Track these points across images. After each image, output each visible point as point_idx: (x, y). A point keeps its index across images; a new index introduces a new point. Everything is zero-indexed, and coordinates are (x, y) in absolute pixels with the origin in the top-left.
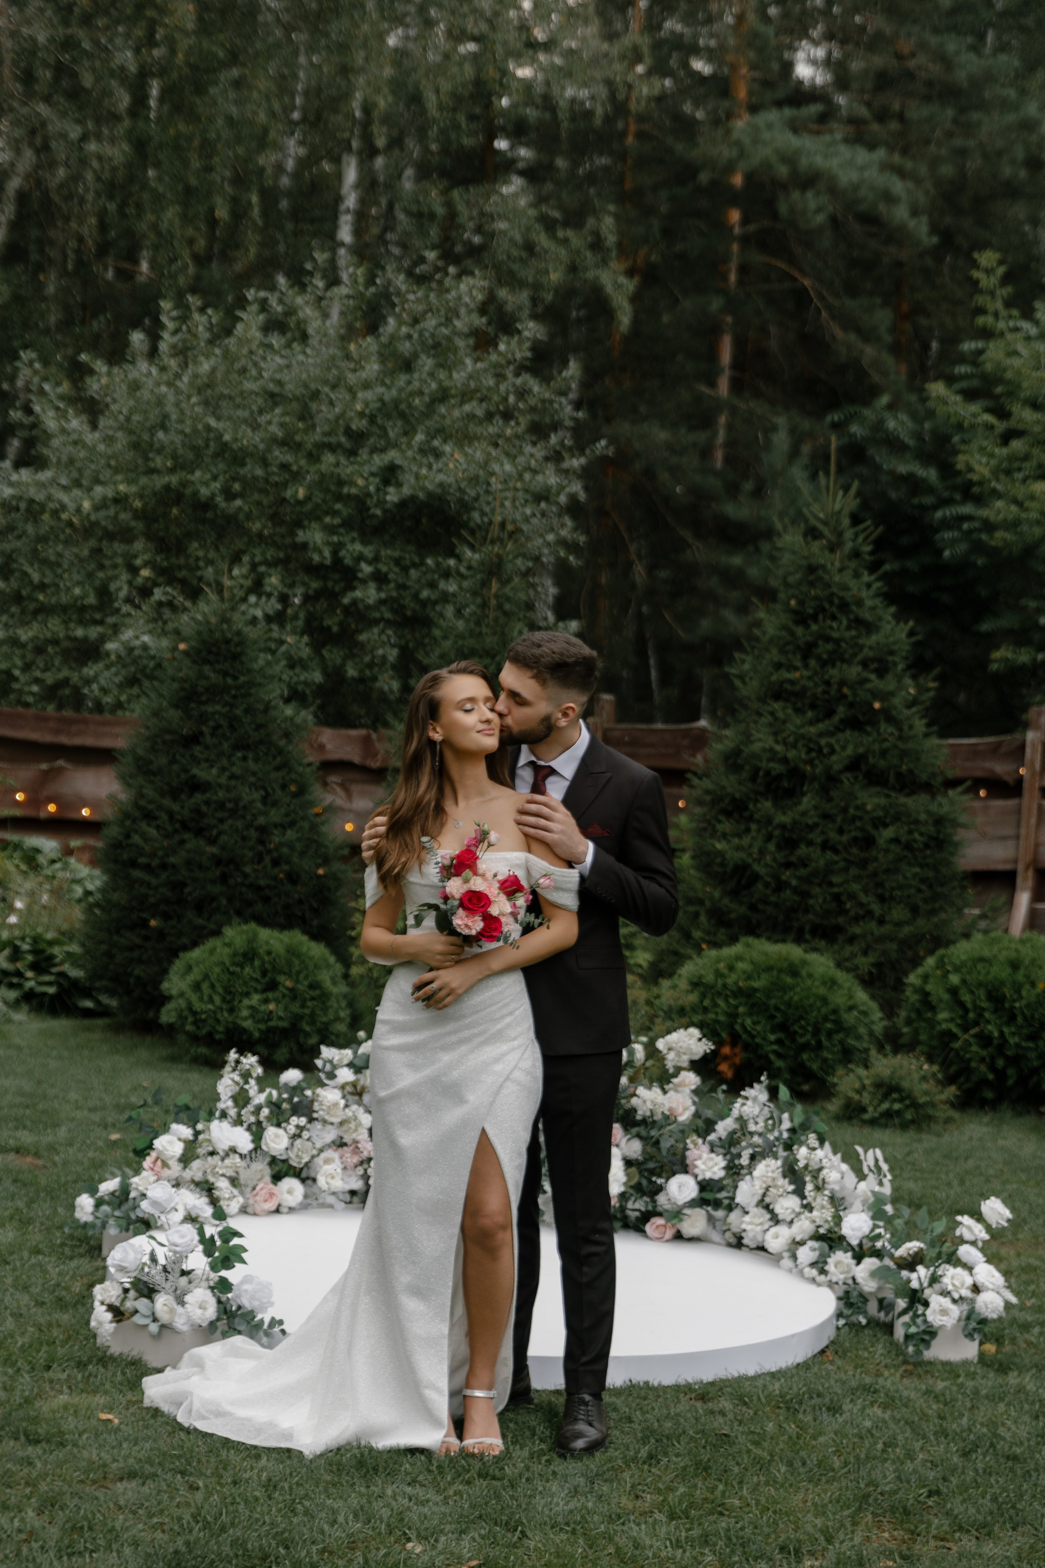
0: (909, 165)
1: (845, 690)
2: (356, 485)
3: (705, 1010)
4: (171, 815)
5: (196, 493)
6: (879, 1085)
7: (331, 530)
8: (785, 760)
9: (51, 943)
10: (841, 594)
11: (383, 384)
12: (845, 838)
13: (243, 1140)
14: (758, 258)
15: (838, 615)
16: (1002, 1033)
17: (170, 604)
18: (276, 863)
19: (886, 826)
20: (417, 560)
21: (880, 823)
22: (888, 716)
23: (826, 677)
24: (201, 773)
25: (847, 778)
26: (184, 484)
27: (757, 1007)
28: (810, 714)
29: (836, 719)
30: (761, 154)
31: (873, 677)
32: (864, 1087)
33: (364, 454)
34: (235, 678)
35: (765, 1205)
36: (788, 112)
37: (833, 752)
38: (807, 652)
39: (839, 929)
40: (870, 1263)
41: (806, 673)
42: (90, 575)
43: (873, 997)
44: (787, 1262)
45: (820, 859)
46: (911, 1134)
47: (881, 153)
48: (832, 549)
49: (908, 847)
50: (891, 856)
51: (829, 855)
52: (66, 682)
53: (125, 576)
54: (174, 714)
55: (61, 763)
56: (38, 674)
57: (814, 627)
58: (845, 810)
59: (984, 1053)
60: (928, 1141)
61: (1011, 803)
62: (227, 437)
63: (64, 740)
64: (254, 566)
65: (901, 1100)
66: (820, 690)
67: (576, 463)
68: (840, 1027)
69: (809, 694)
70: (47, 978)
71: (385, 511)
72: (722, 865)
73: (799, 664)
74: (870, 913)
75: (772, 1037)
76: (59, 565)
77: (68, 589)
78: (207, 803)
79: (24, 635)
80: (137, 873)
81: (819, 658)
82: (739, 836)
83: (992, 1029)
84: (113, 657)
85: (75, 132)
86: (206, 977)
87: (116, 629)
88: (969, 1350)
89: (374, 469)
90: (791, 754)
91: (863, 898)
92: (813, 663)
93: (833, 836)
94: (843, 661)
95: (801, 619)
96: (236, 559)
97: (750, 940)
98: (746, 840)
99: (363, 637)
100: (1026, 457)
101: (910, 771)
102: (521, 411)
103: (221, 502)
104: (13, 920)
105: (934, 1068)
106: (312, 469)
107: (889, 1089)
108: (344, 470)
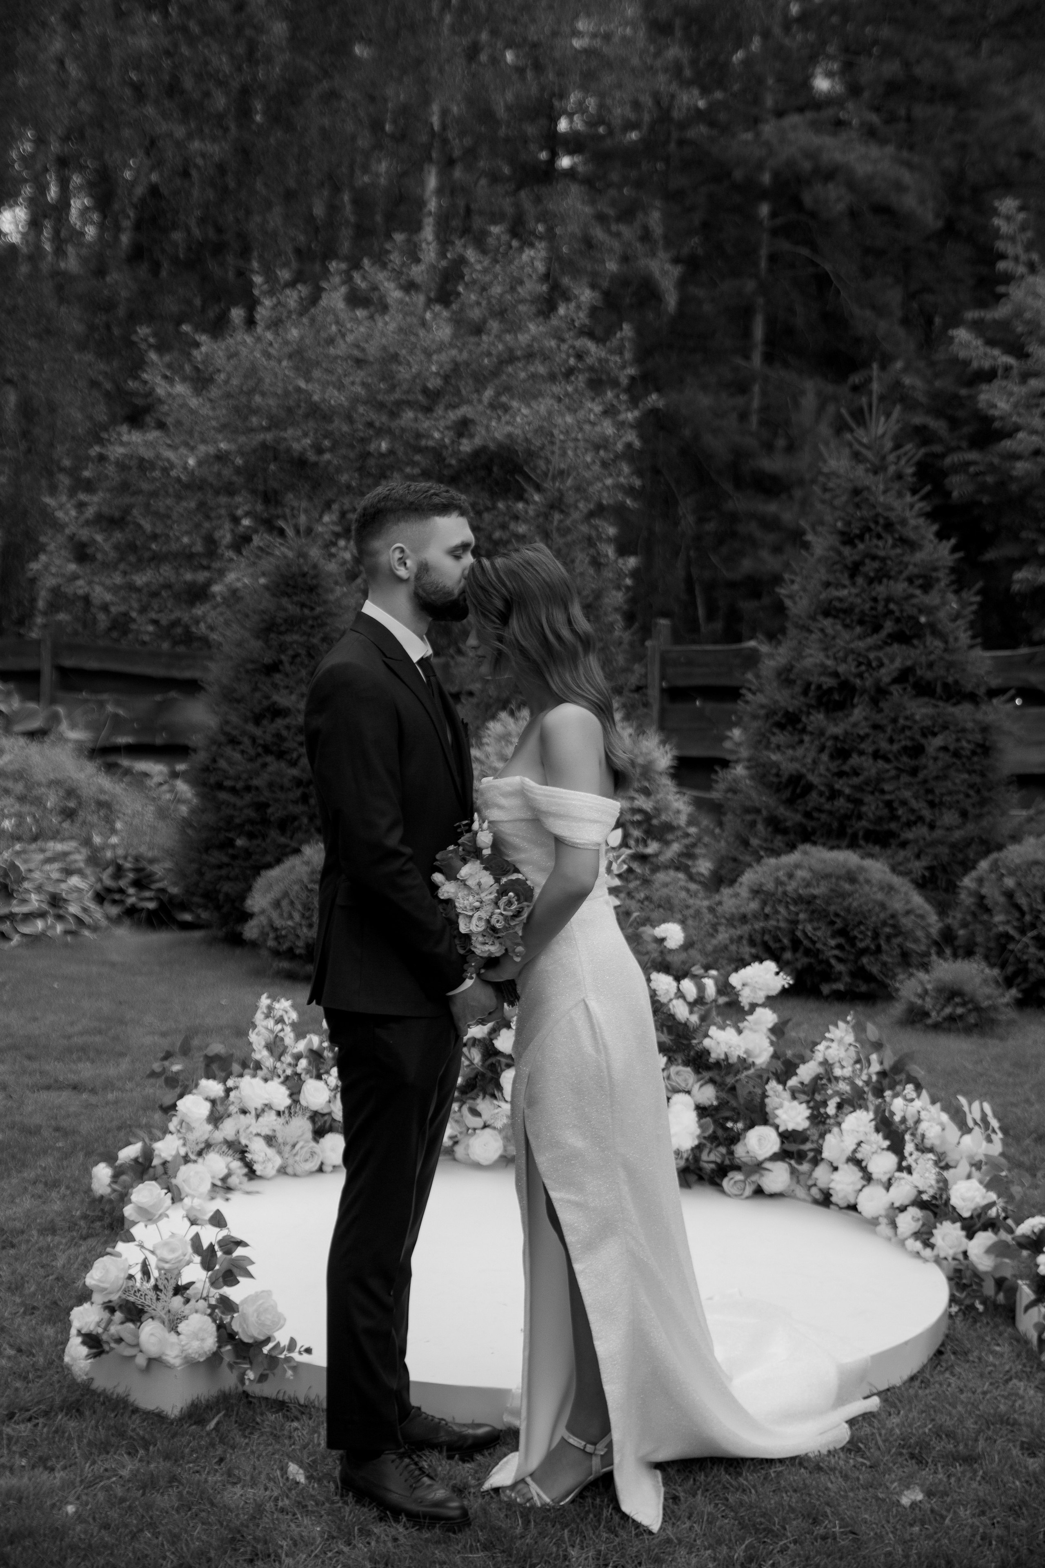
0: (916, 159)
1: (892, 606)
2: (433, 438)
3: (767, 917)
4: (254, 740)
5: (289, 450)
6: (941, 989)
8: (836, 674)
9: (152, 861)
10: (886, 514)
11: (456, 347)
12: (895, 747)
13: (279, 1095)
14: (785, 245)
15: (884, 535)
17: (265, 548)
19: (935, 734)
20: (489, 504)
21: (928, 732)
22: (934, 629)
23: (874, 594)
24: (281, 699)
25: (895, 689)
26: (278, 441)
27: (818, 914)
28: (858, 630)
29: (883, 634)
30: (787, 152)
31: (918, 592)
32: (926, 992)
33: (439, 411)
34: (312, 609)
35: (856, 1161)
37: (881, 665)
38: (854, 570)
39: (892, 834)
40: (985, 1238)
41: (854, 591)
42: (198, 526)
43: (928, 899)
44: (884, 1228)
45: (871, 768)
46: (975, 1038)
47: (890, 149)
48: (876, 472)
49: (956, 754)
50: (940, 764)
51: (881, 764)
52: (178, 622)
53: (228, 526)
54: (256, 645)
55: (173, 694)
56: (153, 615)
57: (861, 546)
58: (894, 721)
62: (316, 398)
63: (176, 674)
64: (343, 513)
65: (964, 1004)
66: (867, 606)
67: (630, 416)
68: (898, 930)
69: (857, 610)
70: (147, 894)
71: (460, 461)
72: (778, 775)
73: (847, 582)
74: (921, 819)
75: (833, 943)
76: (169, 517)
77: (178, 539)
78: (288, 728)
79: (140, 580)
80: (223, 796)
81: (866, 576)
82: (793, 747)
84: (219, 599)
85: (180, 132)
86: (286, 894)
87: (222, 573)
89: (449, 423)
90: (842, 669)
91: (914, 804)
92: (860, 580)
93: (884, 745)
94: (889, 578)
95: (848, 539)
96: (328, 506)
97: (808, 847)
98: (800, 752)
101: (956, 682)
102: (580, 371)
103: (312, 457)
104: (114, 840)
105: (996, 972)
106: (393, 425)
107: (952, 993)
108: (422, 424)
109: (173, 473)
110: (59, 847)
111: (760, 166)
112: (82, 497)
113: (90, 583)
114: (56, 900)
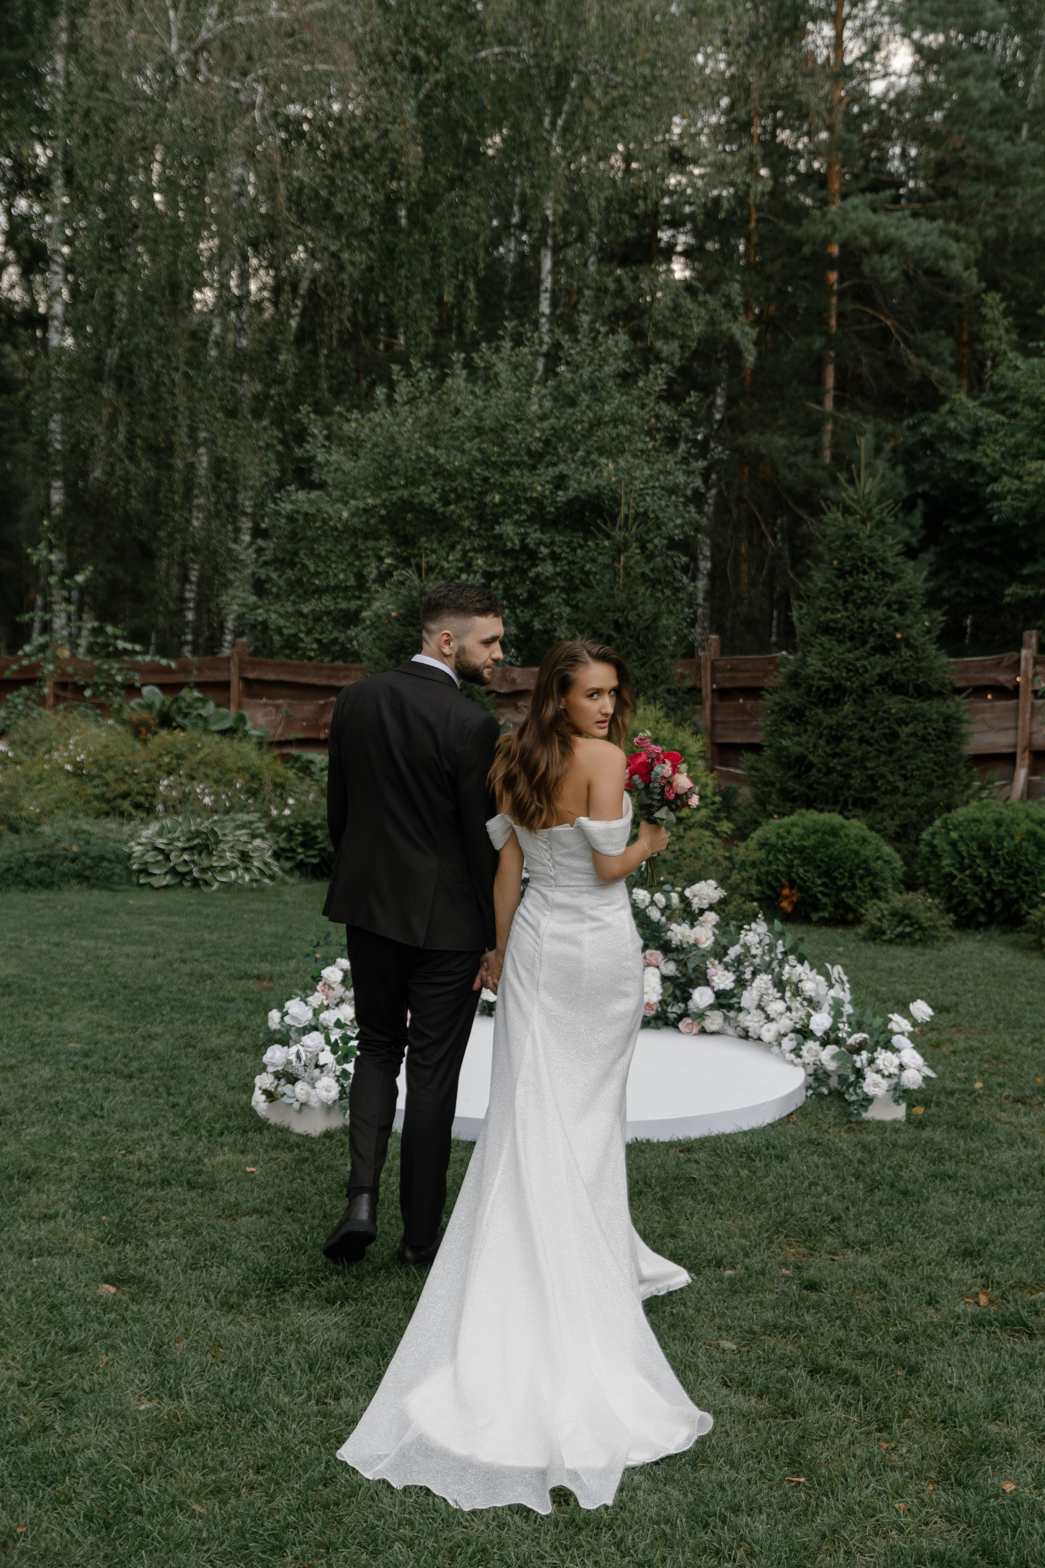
0: (962, 230)
1: (875, 625)
2: (536, 491)
3: (770, 863)
5: (421, 503)
6: (894, 914)
7: (519, 524)
8: (831, 679)
9: (315, 828)
10: (870, 554)
11: (555, 416)
12: (876, 734)
14: (849, 306)
15: (869, 571)
16: (989, 874)
19: (907, 724)
20: (582, 542)
21: (903, 722)
22: (908, 643)
23: (861, 616)
25: (877, 690)
26: (413, 496)
27: (807, 860)
28: (849, 644)
29: (868, 646)
30: (848, 230)
31: (895, 615)
32: (884, 916)
33: (541, 469)
35: (760, 1007)
36: (869, 196)
37: (866, 671)
38: (846, 598)
39: (873, 801)
40: (832, 1049)
41: (845, 614)
42: (350, 565)
43: (898, 851)
44: (775, 1049)
45: (858, 751)
46: (918, 949)
47: (940, 223)
48: (863, 521)
49: (924, 739)
50: (911, 746)
51: (865, 747)
52: (335, 641)
53: (374, 564)
56: (317, 636)
57: (850, 580)
58: (876, 713)
59: (977, 889)
60: (931, 954)
61: (1011, 703)
62: (442, 461)
63: (335, 683)
64: (465, 552)
65: (912, 925)
66: (856, 626)
67: (699, 465)
68: (869, 872)
69: (848, 629)
70: (312, 852)
71: (557, 509)
72: (787, 757)
73: (840, 607)
74: (896, 789)
75: (819, 882)
76: (328, 558)
77: (336, 575)
79: (306, 609)
81: (854, 602)
82: (799, 735)
83: (982, 871)
84: (368, 622)
87: (369, 601)
88: (899, 1112)
89: (549, 479)
90: (835, 674)
91: (890, 778)
92: (850, 606)
93: (867, 733)
94: (872, 603)
95: (842, 574)
96: (452, 548)
97: (804, 811)
98: (804, 738)
99: (544, 601)
100: (1029, 444)
101: (925, 683)
102: (658, 430)
103: (440, 508)
104: (287, 812)
105: (937, 901)
106: (504, 481)
107: (902, 917)
108: (527, 481)
110: (246, 817)
112: (260, 542)
113: (268, 611)
114: (245, 857)
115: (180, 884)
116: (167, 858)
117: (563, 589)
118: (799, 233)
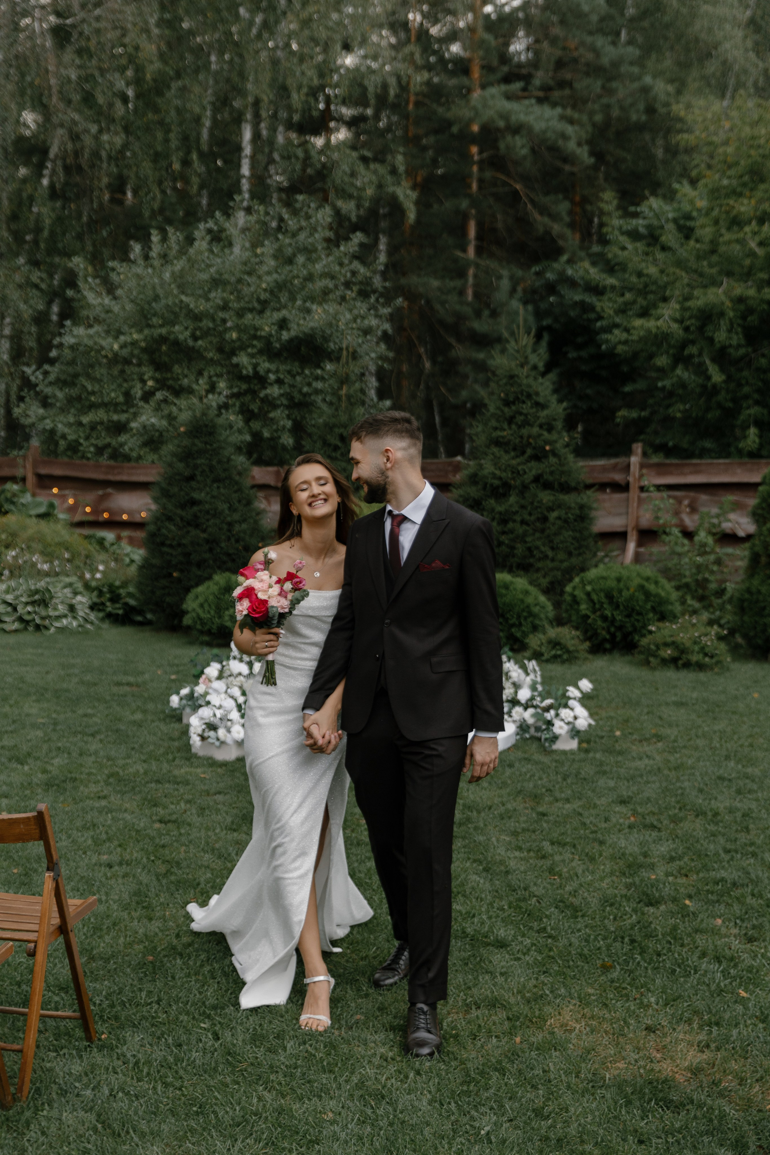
0: (576, 116)
1: (531, 440)
2: (265, 330)
4: (182, 519)
5: (176, 338)
6: (550, 642)
7: (252, 356)
8: (500, 478)
9: (118, 588)
10: (527, 390)
11: (277, 272)
12: (533, 518)
13: (244, 669)
14: (488, 174)
15: (526, 401)
16: (613, 615)
17: (165, 401)
18: (237, 541)
19: (553, 510)
20: (300, 371)
21: (551, 509)
22: (554, 453)
23: (521, 434)
24: (196, 495)
25: (533, 486)
26: (170, 333)
28: (513, 454)
29: (526, 456)
30: (488, 114)
31: (545, 433)
32: (542, 643)
33: (268, 313)
34: (211, 445)
36: (503, 87)
37: (525, 473)
38: (510, 421)
39: (531, 565)
40: (531, 711)
41: (510, 432)
42: (120, 386)
43: (549, 599)
45: (520, 530)
46: (566, 665)
47: (559, 110)
48: (522, 366)
49: (566, 521)
50: (557, 526)
51: (525, 527)
52: (108, 445)
53: (139, 385)
54: (180, 466)
55: (109, 490)
56: (93, 441)
57: (514, 408)
58: (532, 503)
59: (604, 625)
61: (623, 496)
62: (192, 306)
63: (111, 477)
64: (210, 377)
65: (561, 649)
66: (517, 441)
67: (386, 311)
68: (531, 614)
69: (512, 443)
70: (117, 606)
71: (282, 345)
73: (506, 427)
74: (546, 557)
76: (101, 380)
77: (108, 394)
78: (200, 511)
79: (85, 420)
80: (165, 549)
81: (517, 424)
83: (608, 613)
84: (134, 431)
85: (94, 129)
86: (206, 601)
87: (135, 415)
88: (574, 745)
89: (274, 321)
90: (504, 475)
91: (543, 548)
92: (514, 426)
93: (527, 517)
94: (529, 425)
95: (507, 403)
96: (200, 373)
99: (272, 415)
100: (634, 302)
101: (566, 482)
102: (355, 284)
103: (190, 343)
104: (98, 576)
105: (578, 633)
106: (240, 323)
107: (555, 644)
108: (258, 322)
109: (103, 353)
110: (68, 580)
111: (471, 121)
112: (46, 367)
113: (53, 421)
114: (72, 608)
115: (26, 629)
116: (15, 609)
117: (288, 407)
118: (449, 115)
